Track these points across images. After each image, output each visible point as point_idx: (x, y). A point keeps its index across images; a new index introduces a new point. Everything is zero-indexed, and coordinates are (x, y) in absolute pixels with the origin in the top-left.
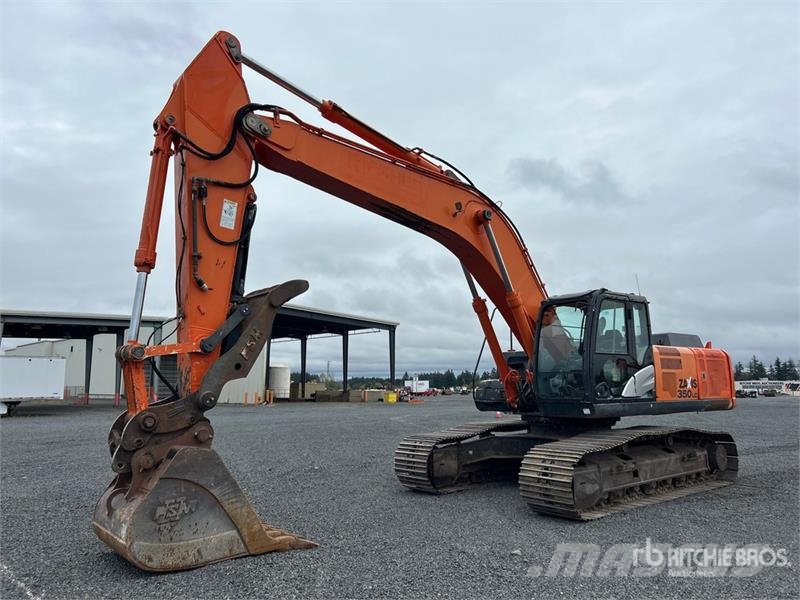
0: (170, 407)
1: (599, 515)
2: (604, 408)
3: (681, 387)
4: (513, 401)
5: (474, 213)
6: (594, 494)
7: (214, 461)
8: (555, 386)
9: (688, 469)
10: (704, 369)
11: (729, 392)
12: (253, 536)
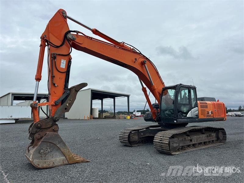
0: (45, 121)
1: (178, 153)
2: (181, 120)
3: (207, 114)
4: (155, 118)
5: (141, 61)
6: (177, 147)
7: (58, 137)
8: (166, 114)
9: (209, 139)
10: (215, 108)
11: (224, 115)
12: (70, 159)
